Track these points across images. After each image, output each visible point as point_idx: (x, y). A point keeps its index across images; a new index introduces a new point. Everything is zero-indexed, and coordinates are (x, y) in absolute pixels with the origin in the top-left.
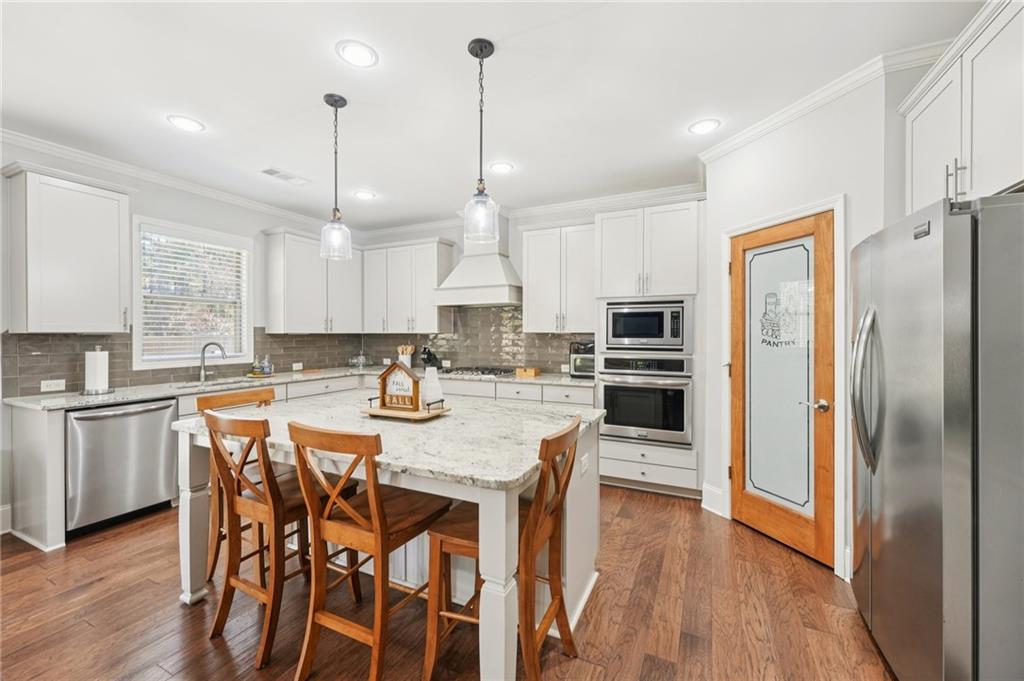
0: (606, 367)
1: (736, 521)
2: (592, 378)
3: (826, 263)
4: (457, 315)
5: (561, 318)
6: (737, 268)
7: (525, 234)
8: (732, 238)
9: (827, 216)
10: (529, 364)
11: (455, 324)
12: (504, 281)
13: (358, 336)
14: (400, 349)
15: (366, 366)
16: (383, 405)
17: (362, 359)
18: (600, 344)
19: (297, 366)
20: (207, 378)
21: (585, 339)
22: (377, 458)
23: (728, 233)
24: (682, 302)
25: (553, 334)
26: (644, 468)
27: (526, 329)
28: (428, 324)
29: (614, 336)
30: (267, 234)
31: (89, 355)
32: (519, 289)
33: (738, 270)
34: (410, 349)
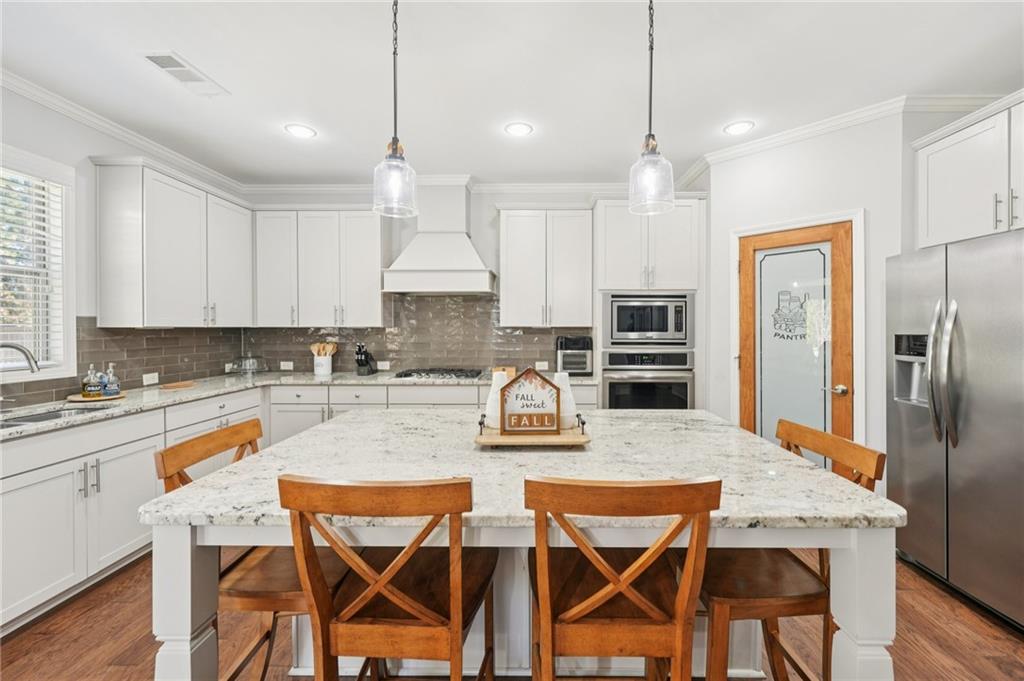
0: (610, 364)
2: (593, 375)
3: (844, 267)
5: (547, 310)
6: (747, 266)
8: (740, 238)
9: (846, 227)
14: (314, 349)
17: (250, 364)
19: (150, 378)
21: (581, 334)
23: (735, 233)
24: (685, 297)
27: (503, 321)
28: (364, 315)
29: (619, 330)
33: (748, 269)
34: (332, 348)
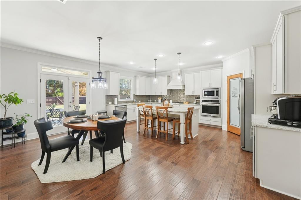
0: (202, 102)
1: (228, 131)
2: (200, 104)
4: (171, 91)
5: (193, 92)
6: (228, 82)
7: (186, 75)
8: (227, 77)
10: (187, 101)
11: (170, 93)
12: (181, 84)
13: (150, 96)
14: (159, 98)
15: (152, 102)
16: (164, 106)
18: (201, 97)
19: (140, 101)
20: (128, 103)
21: (199, 96)
22: (168, 110)
24: (218, 89)
25: (192, 95)
26: (210, 122)
27: (186, 94)
28: (165, 93)
29: (204, 96)
30: (135, 76)
31: (115, 98)
32: (184, 86)
33: (228, 83)
34: (161, 98)
